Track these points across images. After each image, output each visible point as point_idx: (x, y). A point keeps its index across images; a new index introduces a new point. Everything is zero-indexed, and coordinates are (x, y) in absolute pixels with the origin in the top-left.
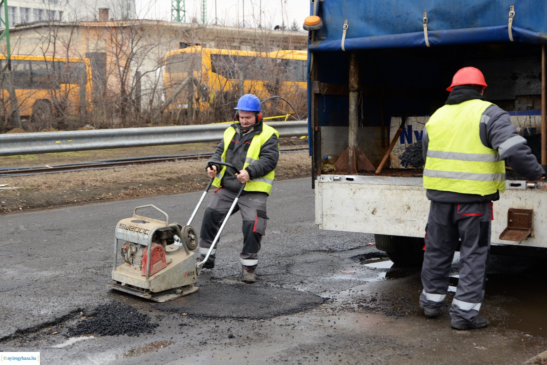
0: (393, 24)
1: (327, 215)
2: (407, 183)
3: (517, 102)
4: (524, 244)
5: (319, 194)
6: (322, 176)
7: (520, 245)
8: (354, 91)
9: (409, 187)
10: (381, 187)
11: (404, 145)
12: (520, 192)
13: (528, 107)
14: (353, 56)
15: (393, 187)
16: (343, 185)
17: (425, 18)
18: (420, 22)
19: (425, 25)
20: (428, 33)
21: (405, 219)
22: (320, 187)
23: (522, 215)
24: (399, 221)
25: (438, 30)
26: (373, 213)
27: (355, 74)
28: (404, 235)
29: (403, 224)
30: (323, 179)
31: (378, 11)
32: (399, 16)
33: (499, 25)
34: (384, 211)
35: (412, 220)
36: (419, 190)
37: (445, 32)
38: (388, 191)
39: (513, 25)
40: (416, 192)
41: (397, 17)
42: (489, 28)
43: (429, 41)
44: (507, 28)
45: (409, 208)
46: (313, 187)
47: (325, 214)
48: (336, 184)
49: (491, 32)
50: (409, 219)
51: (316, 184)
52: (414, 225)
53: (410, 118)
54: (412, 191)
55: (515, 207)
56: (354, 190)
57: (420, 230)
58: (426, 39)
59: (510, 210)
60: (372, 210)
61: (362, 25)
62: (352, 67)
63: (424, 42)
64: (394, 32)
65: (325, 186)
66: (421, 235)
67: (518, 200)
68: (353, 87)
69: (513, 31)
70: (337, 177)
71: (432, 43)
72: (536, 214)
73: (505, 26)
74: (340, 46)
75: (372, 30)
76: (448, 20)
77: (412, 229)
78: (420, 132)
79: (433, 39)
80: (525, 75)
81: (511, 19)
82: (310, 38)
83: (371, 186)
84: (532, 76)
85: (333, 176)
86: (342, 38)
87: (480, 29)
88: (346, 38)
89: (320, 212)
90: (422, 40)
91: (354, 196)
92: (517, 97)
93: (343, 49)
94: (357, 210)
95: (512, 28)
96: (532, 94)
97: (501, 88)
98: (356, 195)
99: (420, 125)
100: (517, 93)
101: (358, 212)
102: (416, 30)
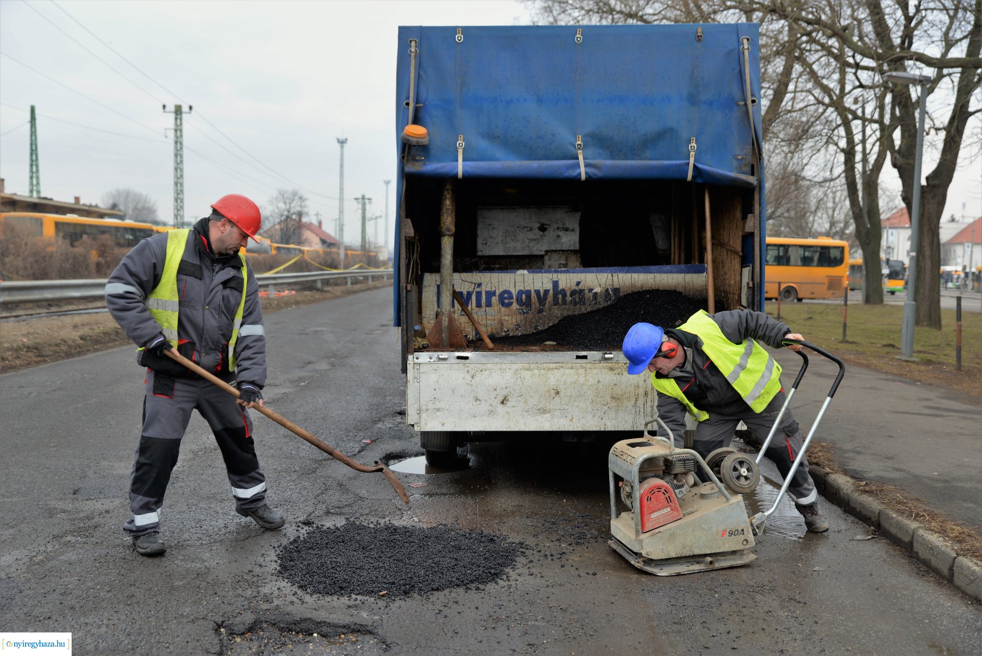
0: (531, 147)
1: (427, 410)
5: (415, 380)
6: (416, 354)
8: (450, 236)
10: (514, 367)
14: (448, 187)
15: (533, 366)
16: (456, 366)
17: (579, 142)
18: (571, 148)
19: (580, 152)
20: (584, 162)
21: (551, 407)
22: (416, 370)
24: (542, 411)
25: (595, 159)
26: (502, 403)
27: (452, 212)
28: (551, 430)
29: (548, 415)
30: (417, 358)
31: (509, 127)
32: (541, 137)
33: (675, 160)
34: (520, 398)
35: (561, 408)
36: (572, 368)
37: (609, 162)
38: (527, 372)
39: (694, 160)
41: (537, 138)
43: (586, 173)
44: (688, 164)
45: (558, 393)
46: (404, 370)
47: (424, 408)
48: (443, 366)
49: (669, 168)
50: (558, 408)
51: (410, 367)
52: (565, 415)
54: (562, 370)
56: (472, 372)
57: (574, 420)
58: (583, 170)
60: (501, 399)
61: (483, 144)
62: (448, 202)
63: (579, 174)
64: (531, 157)
65: (423, 369)
66: (575, 427)
68: (449, 230)
69: (694, 167)
70: (444, 355)
71: (590, 177)
73: (687, 161)
74: (455, 172)
75: (499, 153)
76: (608, 148)
77: (562, 420)
78: (465, 293)
79: (592, 171)
80: (555, 226)
81: (692, 153)
82: (403, 157)
83: (499, 366)
84: (563, 228)
85: (435, 355)
86: (457, 161)
87: (654, 163)
88: (464, 160)
89: (416, 406)
90: (577, 172)
91: (473, 381)
92: (547, 252)
93: (460, 175)
94: (477, 399)
95: (694, 165)
96: (564, 249)
97: (527, 241)
98: (476, 379)
99: (466, 283)
100: (546, 248)
101: (478, 402)
102: (566, 158)
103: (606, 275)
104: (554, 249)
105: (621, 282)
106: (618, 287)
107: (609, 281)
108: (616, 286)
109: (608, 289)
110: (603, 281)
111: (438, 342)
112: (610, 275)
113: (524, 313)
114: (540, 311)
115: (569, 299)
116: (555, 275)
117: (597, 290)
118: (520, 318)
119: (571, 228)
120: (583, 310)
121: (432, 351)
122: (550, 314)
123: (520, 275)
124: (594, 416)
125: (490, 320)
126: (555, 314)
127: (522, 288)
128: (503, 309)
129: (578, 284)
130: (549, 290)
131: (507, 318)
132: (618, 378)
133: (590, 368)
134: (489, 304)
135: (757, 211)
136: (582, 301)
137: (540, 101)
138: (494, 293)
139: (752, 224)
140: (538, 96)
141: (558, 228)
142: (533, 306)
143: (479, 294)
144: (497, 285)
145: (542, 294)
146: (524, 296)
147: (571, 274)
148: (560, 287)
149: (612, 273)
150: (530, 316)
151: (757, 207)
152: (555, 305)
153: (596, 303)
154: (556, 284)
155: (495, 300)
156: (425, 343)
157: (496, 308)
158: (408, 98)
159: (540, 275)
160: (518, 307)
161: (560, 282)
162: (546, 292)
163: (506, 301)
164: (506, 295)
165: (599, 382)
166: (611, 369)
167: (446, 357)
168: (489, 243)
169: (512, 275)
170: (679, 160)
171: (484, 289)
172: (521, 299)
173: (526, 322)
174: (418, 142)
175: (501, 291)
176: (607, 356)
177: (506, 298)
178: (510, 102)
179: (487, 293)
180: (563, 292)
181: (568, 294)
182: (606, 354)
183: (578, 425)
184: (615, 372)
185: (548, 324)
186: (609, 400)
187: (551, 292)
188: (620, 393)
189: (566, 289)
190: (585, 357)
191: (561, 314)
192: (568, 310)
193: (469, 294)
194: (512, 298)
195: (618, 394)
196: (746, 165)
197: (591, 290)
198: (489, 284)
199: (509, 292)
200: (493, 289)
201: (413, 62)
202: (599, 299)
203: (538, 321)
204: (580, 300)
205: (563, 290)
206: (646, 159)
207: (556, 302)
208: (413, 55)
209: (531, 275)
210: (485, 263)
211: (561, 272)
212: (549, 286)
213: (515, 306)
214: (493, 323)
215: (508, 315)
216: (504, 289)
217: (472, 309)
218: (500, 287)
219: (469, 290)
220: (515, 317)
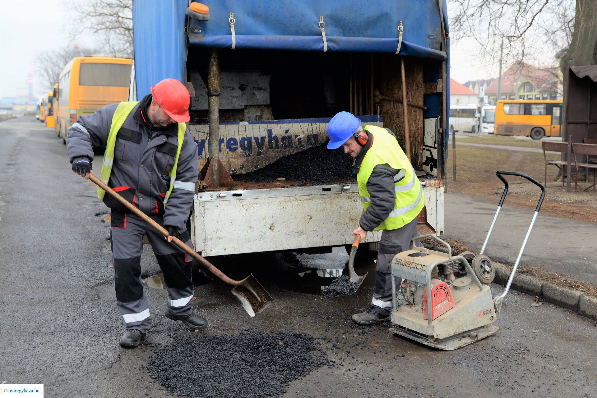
0: (285, 25)
1: (211, 239)
3: (246, 111)
5: (201, 215)
8: (216, 96)
9: (311, 196)
10: (278, 200)
13: (257, 116)
15: (292, 198)
16: (233, 202)
17: (322, 22)
18: (316, 26)
19: (323, 29)
20: (326, 38)
21: (307, 230)
22: (201, 207)
24: (300, 233)
25: (332, 35)
27: (218, 76)
28: (307, 247)
29: (304, 236)
30: (201, 197)
31: (269, 7)
32: (293, 17)
34: (284, 224)
35: (314, 230)
36: (321, 198)
37: (343, 38)
38: (288, 203)
39: (402, 38)
40: (318, 201)
41: (291, 17)
42: (383, 39)
43: (328, 46)
44: (398, 41)
45: (311, 218)
47: (209, 237)
48: (222, 202)
49: (385, 43)
50: (312, 230)
51: (196, 205)
52: (317, 235)
56: (246, 206)
57: (323, 239)
58: (325, 44)
60: (269, 226)
61: (249, 21)
63: (323, 47)
64: (285, 33)
65: (207, 206)
66: (325, 243)
70: (223, 193)
71: (330, 49)
72: (427, 208)
73: (397, 39)
74: (230, 43)
75: (261, 28)
76: (342, 27)
77: (315, 239)
78: (199, 141)
79: (332, 45)
80: (252, 86)
81: (401, 33)
82: (186, 30)
83: (267, 200)
84: (258, 88)
85: (215, 194)
86: (231, 34)
87: (375, 39)
88: (236, 34)
89: (203, 236)
90: (321, 45)
91: (247, 213)
92: (246, 106)
93: (234, 46)
94: (250, 228)
95: (402, 42)
96: (259, 104)
97: (230, 98)
98: (250, 211)
99: (200, 133)
100: (246, 104)
101: (252, 230)
102: (311, 34)
103: (307, 124)
104: (251, 104)
105: (318, 130)
106: (316, 133)
107: (310, 130)
108: (315, 133)
109: (309, 135)
110: (305, 129)
112: (310, 124)
113: (247, 156)
114: (259, 154)
115: (280, 143)
116: (269, 125)
117: (301, 136)
118: (244, 159)
119: (264, 88)
120: (292, 152)
121: (212, 191)
122: (266, 156)
123: (243, 125)
124: (338, 234)
126: (271, 155)
127: (244, 136)
128: (230, 153)
129: (287, 131)
130: (265, 137)
131: (233, 160)
132: (354, 204)
133: (334, 198)
135: (444, 77)
136: (290, 145)
138: (223, 141)
139: (441, 86)
141: (254, 88)
142: (254, 150)
144: (224, 134)
145: (260, 140)
146: (246, 142)
147: (281, 124)
148: (274, 135)
149: (311, 122)
150: (251, 158)
151: (444, 73)
152: (270, 148)
153: (300, 146)
154: (270, 132)
155: (223, 145)
156: (204, 184)
157: (225, 152)
159: (258, 125)
160: (242, 151)
161: (273, 131)
162: (263, 138)
163: (233, 147)
164: (232, 142)
165: (340, 208)
166: (349, 197)
167: (225, 195)
168: (200, 100)
169: (236, 126)
170: (390, 37)
172: (244, 145)
173: (248, 163)
174: (203, 18)
175: (228, 139)
176: (345, 188)
177: (232, 144)
180: (276, 138)
181: (280, 140)
182: (344, 186)
183: (327, 242)
184: (352, 199)
185: (265, 163)
186: (348, 221)
187: (267, 138)
188: (355, 215)
189: (278, 136)
190: (329, 189)
191: (275, 156)
192: (280, 152)
193: (203, 142)
194: (237, 144)
195: (354, 216)
196: (436, 43)
197: (296, 136)
199: (233, 139)
200: (222, 137)
202: (303, 143)
203: (257, 162)
204: (289, 144)
205: (276, 137)
206: (368, 36)
207: (270, 146)
209: (251, 125)
210: (198, 116)
211: (273, 123)
212: (265, 134)
213: (239, 150)
215: (234, 158)
216: (230, 137)
217: (205, 154)
218: (227, 135)
219: (202, 139)
220: (240, 159)
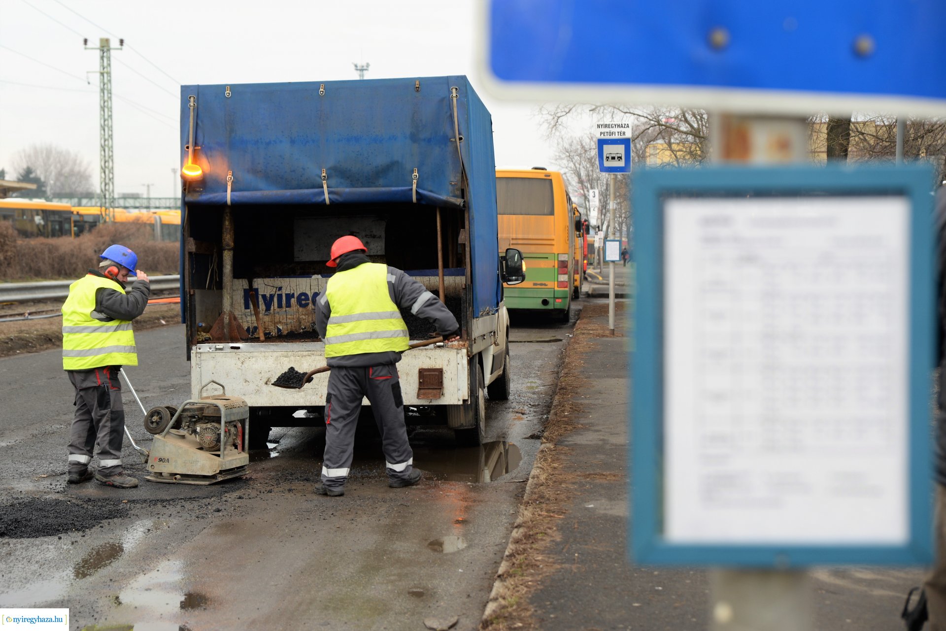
0: (286, 179)
2: (305, 349)
4: (435, 403)
5: (197, 366)
6: (199, 345)
7: (431, 404)
8: (229, 250)
10: (275, 354)
11: (249, 310)
12: (430, 351)
14: (227, 210)
15: (290, 354)
16: (229, 355)
17: (324, 174)
18: (318, 179)
19: (324, 182)
20: (328, 190)
22: (198, 358)
23: (432, 375)
25: (337, 187)
26: (266, 383)
27: (230, 230)
28: (305, 405)
30: (200, 349)
31: (268, 163)
32: (294, 171)
33: (402, 186)
35: (314, 387)
36: (321, 355)
37: (347, 190)
38: (285, 359)
39: (417, 187)
40: (317, 358)
41: (291, 171)
42: (393, 189)
43: (330, 199)
44: (412, 189)
46: (189, 358)
48: (219, 354)
49: (396, 193)
50: (311, 387)
51: (193, 356)
52: (317, 393)
53: (255, 280)
54: (313, 357)
55: (425, 366)
56: (242, 359)
58: (327, 196)
59: (419, 370)
60: (265, 380)
61: (249, 178)
62: (227, 223)
63: (325, 200)
64: (287, 186)
65: (204, 357)
67: (428, 359)
68: (228, 245)
69: (417, 192)
70: (221, 345)
71: (333, 201)
72: (446, 372)
73: (410, 187)
74: (225, 200)
75: (261, 184)
76: (348, 178)
77: (313, 397)
78: (268, 295)
79: (334, 197)
80: (364, 234)
81: (415, 181)
82: (185, 190)
84: (371, 235)
85: (214, 345)
86: (227, 191)
87: (384, 189)
88: (232, 191)
89: (198, 387)
90: (322, 198)
91: (243, 366)
93: (230, 202)
94: (246, 381)
95: (416, 190)
98: (245, 364)
99: (269, 287)
101: (247, 383)
102: (313, 187)
111: (220, 336)
119: (378, 235)
123: (315, 279)
125: (289, 319)
127: (316, 291)
128: (301, 309)
131: (304, 317)
134: (288, 305)
135: (467, 227)
137: (293, 142)
138: (293, 296)
139: (463, 237)
140: (291, 138)
141: (366, 236)
143: (280, 296)
144: (295, 288)
151: (467, 223)
155: (293, 301)
156: (207, 336)
157: (295, 308)
158: (188, 142)
163: (303, 302)
164: (303, 297)
167: (222, 347)
168: (304, 252)
169: (308, 279)
170: (404, 186)
171: (284, 292)
175: (299, 293)
177: (303, 300)
178: (268, 144)
179: (287, 295)
193: (272, 296)
194: (308, 299)
196: (457, 190)
198: (289, 287)
199: (305, 294)
200: (292, 292)
201: (192, 114)
206: (379, 186)
208: (192, 108)
213: (310, 306)
214: (292, 321)
215: (305, 314)
216: (301, 291)
217: (274, 310)
218: (298, 290)
219: (271, 293)
220: (311, 316)
